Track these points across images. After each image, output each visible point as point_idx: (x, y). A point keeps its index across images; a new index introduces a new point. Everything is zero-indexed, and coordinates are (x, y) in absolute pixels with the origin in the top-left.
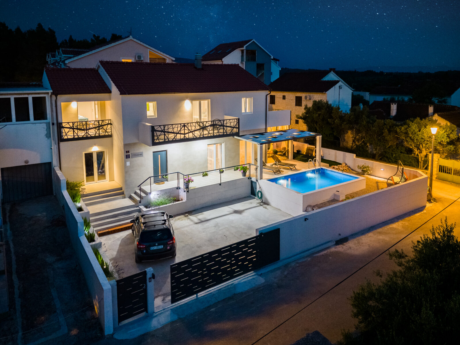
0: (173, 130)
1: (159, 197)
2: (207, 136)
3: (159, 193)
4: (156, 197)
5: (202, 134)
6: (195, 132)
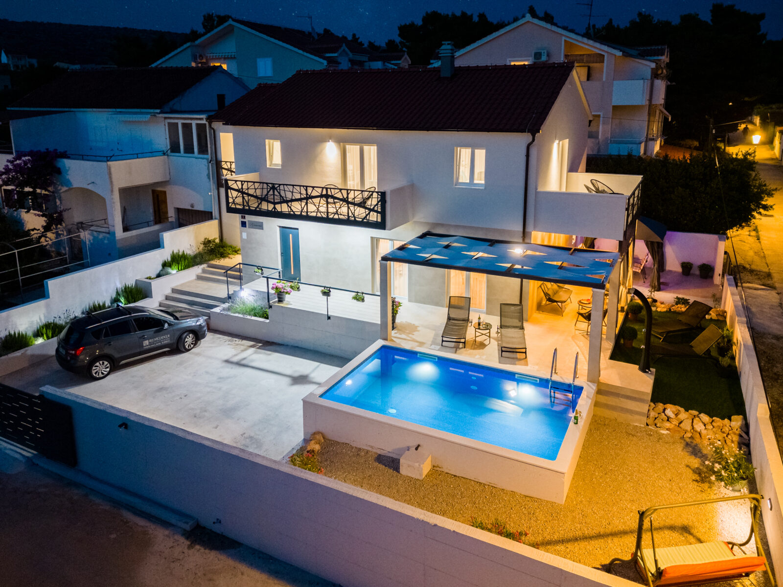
0: (255, 191)
1: (256, 301)
2: (314, 214)
3: (255, 295)
4: (251, 299)
5: (305, 209)
6: (293, 203)
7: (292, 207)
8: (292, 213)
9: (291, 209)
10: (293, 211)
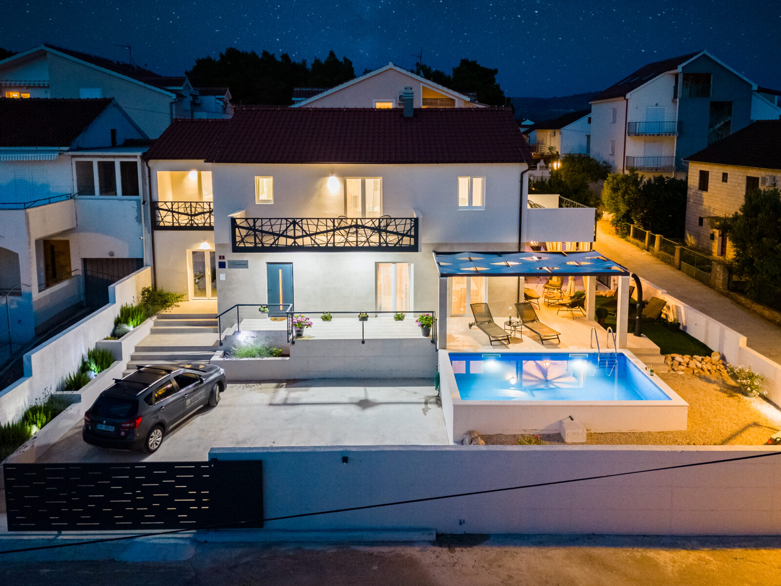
0: (272, 228)
1: (256, 342)
2: (342, 245)
3: (255, 336)
4: (251, 341)
5: (332, 241)
6: (317, 237)
7: (316, 240)
8: (316, 245)
9: (315, 242)
10: (317, 244)
